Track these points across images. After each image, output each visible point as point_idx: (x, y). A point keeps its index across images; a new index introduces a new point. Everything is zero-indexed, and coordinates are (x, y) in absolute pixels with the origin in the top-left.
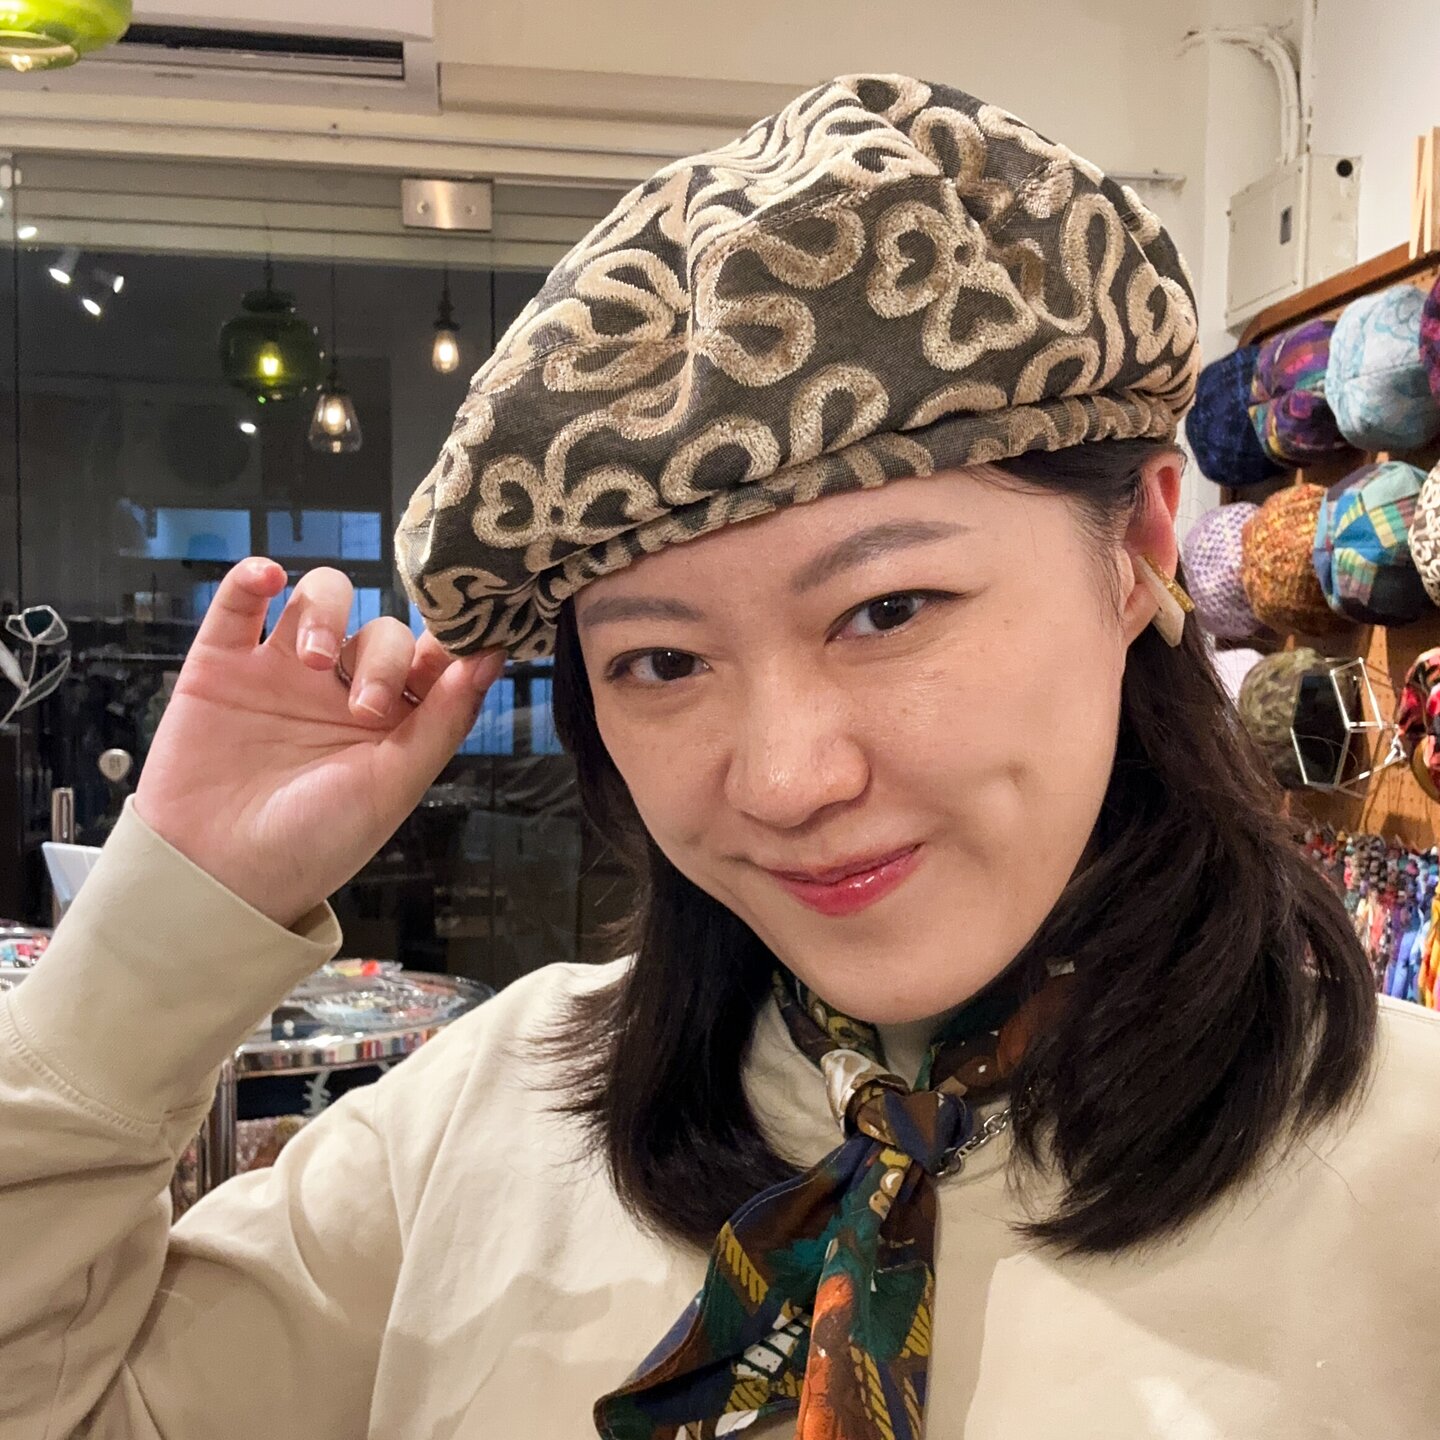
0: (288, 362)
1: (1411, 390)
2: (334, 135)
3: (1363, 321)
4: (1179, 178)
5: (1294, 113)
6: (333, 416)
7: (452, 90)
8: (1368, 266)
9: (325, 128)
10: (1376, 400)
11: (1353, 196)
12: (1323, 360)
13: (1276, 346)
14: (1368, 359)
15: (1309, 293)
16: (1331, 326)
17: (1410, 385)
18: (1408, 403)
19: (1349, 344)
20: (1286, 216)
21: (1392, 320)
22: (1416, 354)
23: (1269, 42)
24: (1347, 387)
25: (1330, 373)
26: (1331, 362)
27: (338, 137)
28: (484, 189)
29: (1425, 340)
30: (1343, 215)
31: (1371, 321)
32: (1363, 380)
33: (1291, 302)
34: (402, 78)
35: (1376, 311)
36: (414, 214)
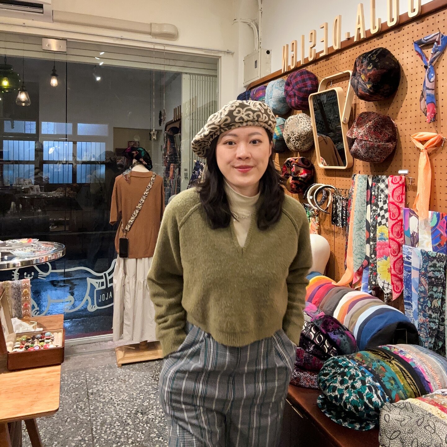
0: (10, 82)
1: (283, 102)
2: (24, 26)
3: (273, 86)
4: (233, 52)
5: (257, 39)
6: (23, 97)
7: (56, 17)
8: (273, 74)
9: (22, 24)
10: (275, 103)
11: (270, 59)
12: (264, 95)
13: (254, 91)
14: (273, 94)
15: (261, 79)
16: (266, 87)
17: (283, 100)
18: (282, 104)
19: (270, 91)
20: (256, 62)
21: (278, 86)
22: (284, 94)
23: (252, 23)
24: (269, 101)
25: (266, 97)
26: (266, 95)
27: (25, 26)
28: (65, 42)
29: (286, 90)
30: (268, 63)
31: (274, 86)
32: (273, 99)
33: (257, 81)
34: (43, 13)
35: (275, 84)
36: (45, 47)
